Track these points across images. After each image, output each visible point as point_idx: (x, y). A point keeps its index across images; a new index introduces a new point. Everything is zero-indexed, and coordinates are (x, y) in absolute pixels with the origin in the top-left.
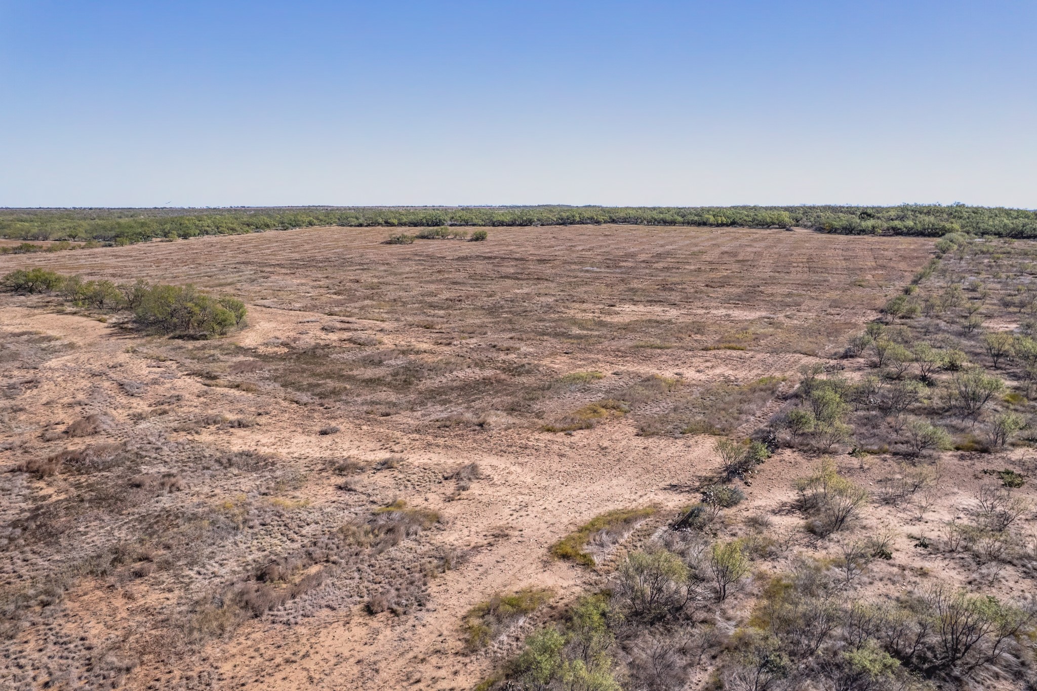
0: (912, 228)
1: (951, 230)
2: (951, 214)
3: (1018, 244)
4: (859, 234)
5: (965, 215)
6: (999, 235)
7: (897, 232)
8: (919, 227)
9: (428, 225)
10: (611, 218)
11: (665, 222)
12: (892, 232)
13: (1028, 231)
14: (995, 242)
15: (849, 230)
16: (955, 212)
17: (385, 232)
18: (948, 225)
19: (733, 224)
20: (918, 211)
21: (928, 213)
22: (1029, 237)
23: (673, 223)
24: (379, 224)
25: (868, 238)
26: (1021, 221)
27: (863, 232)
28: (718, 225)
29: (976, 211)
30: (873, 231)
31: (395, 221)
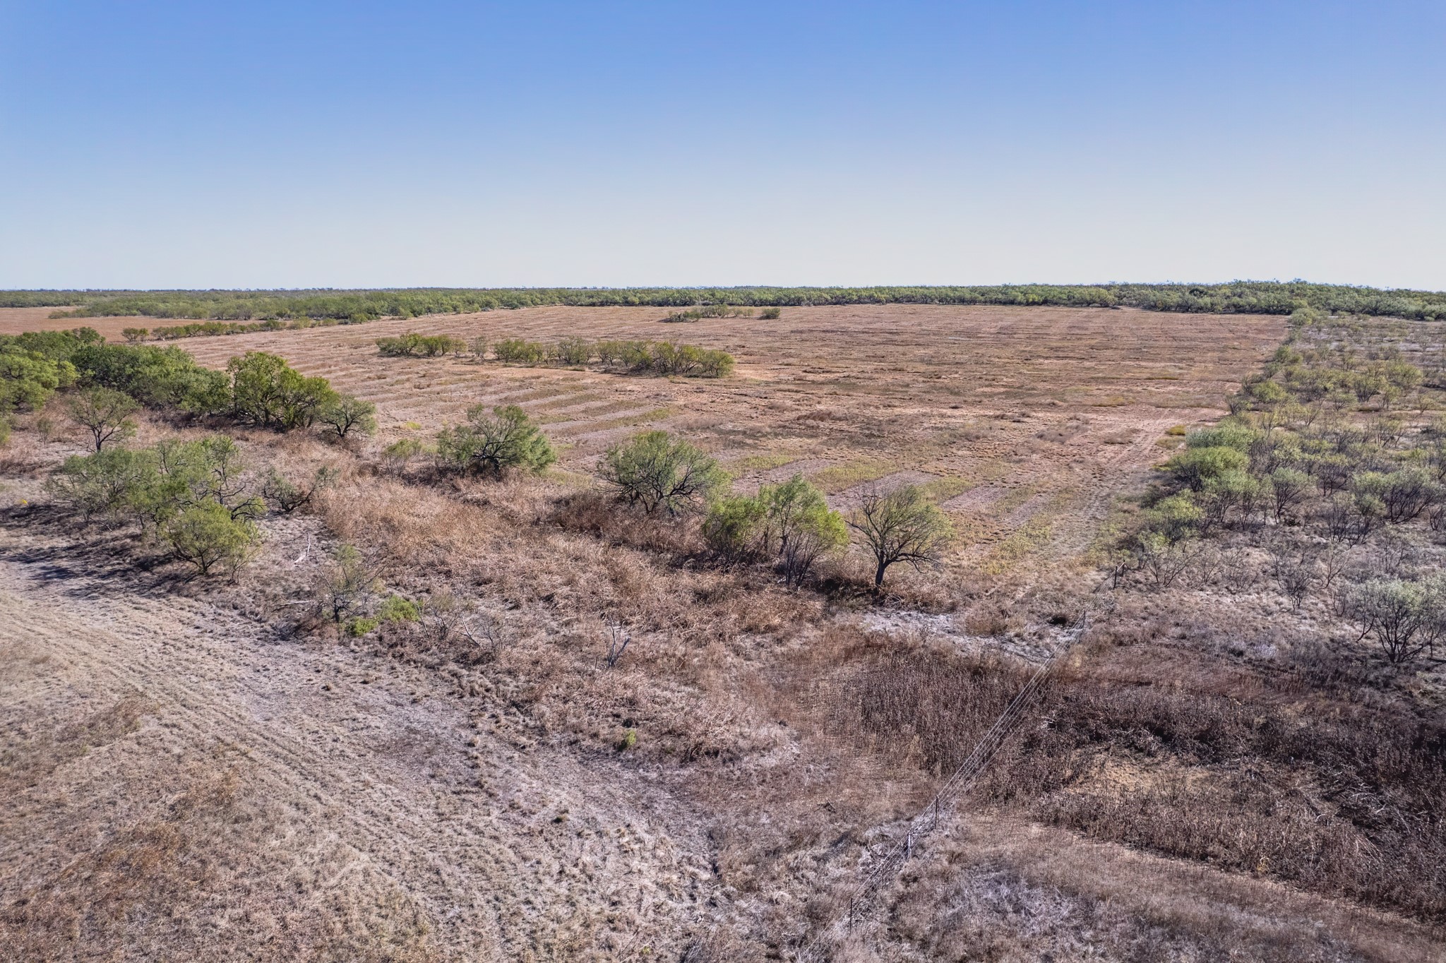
0: (1255, 306)
1: (1300, 306)
2: (1293, 291)
3: (1372, 320)
4: (1196, 312)
5: (1309, 293)
6: (1352, 312)
7: (1239, 309)
8: (1263, 304)
9: (675, 304)
10: (894, 296)
11: (962, 301)
12: (1233, 309)
13: (1382, 307)
14: (1348, 319)
15: (1185, 308)
16: (1298, 289)
17: (666, 311)
18: (1295, 303)
19: (1045, 302)
20: (1255, 287)
21: (1267, 290)
22: (1384, 314)
23: (973, 301)
24: (615, 303)
25: (1209, 316)
26: (1373, 298)
27: (1200, 309)
28: (1028, 304)
29: (1321, 288)
30: (1212, 309)
31: (637, 300)
